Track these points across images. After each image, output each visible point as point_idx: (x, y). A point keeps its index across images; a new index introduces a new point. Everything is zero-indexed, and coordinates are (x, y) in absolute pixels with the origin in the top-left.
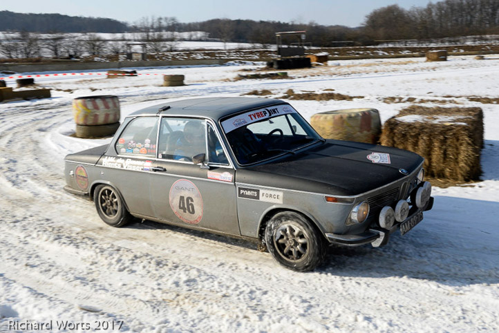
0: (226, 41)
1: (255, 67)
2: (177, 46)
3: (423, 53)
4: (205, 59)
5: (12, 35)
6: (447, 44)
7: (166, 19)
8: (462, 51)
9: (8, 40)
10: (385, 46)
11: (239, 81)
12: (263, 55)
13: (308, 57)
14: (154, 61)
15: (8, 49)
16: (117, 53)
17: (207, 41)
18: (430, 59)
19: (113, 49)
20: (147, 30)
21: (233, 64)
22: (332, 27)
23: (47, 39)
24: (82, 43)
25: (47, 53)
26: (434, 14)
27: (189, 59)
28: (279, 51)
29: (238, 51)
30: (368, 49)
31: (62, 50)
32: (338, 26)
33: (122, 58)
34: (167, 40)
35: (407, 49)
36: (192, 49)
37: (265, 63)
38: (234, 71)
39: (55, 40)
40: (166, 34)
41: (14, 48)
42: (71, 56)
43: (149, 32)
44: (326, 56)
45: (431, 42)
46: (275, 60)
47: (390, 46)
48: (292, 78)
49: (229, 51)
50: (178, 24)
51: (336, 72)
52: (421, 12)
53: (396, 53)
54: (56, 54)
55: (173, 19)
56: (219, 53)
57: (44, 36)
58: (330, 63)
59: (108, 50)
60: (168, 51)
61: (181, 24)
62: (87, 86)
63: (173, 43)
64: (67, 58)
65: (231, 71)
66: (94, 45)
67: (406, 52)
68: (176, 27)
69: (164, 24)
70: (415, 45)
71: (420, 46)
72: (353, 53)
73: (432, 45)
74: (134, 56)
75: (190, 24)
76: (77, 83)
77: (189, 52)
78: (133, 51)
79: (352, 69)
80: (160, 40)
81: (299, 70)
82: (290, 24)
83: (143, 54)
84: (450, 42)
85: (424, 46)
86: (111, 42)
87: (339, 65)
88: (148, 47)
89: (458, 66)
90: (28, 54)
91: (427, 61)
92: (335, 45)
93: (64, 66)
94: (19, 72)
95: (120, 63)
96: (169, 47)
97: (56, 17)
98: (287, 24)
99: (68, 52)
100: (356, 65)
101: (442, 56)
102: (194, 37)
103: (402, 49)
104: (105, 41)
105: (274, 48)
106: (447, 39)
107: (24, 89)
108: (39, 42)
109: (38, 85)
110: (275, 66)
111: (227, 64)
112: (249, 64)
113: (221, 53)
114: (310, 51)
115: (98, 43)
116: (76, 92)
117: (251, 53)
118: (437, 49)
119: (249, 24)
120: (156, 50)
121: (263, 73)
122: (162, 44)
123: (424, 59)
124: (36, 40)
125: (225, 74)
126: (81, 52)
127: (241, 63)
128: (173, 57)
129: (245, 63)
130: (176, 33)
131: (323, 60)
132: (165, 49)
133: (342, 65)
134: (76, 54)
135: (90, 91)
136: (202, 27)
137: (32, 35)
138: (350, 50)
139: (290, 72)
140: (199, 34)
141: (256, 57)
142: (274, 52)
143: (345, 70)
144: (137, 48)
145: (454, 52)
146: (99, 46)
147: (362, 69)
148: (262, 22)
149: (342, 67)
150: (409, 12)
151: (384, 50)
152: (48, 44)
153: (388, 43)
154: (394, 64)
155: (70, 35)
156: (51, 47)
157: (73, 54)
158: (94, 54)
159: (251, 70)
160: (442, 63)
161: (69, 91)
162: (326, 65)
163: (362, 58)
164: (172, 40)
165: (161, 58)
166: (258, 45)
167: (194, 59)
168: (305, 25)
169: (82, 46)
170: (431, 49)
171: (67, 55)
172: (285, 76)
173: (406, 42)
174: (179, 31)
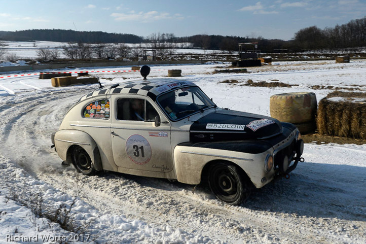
0: (205, 49)
1: (225, 65)
2: (174, 51)
3: (333, 57)
4: (192, 60)
5: (74, 45)
6: (349, 52)
7: (167, 34)
8: (359, 56)
9: (71, 47)
10: (308, 53)
11: (216, 74)
12: (229, 58)
13: (259, 59)
14: (161, 61)
15: (71, 53)
16: (137, 56)
17: (192, 48)
18: (338, 61)
19: (135, 53)
20: (155, 41)
21: (210, 64)
22: (272, 40)
23: (95, 47)
24: (116, 49)
25: (94, 56)
26: (339, 32)
27: (182, 60)
28: (240, 56)
29: (213, 55)
30: (298, 55)
31: (104, 54)
32: (276, 40)
33: (140, 59)
34: (167, 48)
35: (323, 55)
36: (184, 53)
37: (231, 63)
38: (211, 68)
39: (100, 47)
40: (167, 44)
41: (75, 53)
42: (109, 58)
43: (156, 43)
44: (270, 59)
45: (339, 51)
46: (238, 61)
47: (312, 52)
48: (249, 72)
49: (208, 55)
50: (174, 38)
51: (278, 69)
52: (331, 31)
53: (316, 57)
54: (100, 56)
55: (172, 35)
56: (201, 56)
57: (93, 45)
58: (273, 63)
59: (131, 54)
60: (168, 55)
61: (176, 38)
62: (120, 76)
63: (172, 50)
64: (106, 59)
65: (210, 67)
66: (123, 51)
67: (322, 57)
68: (173, 40)
69: (166, 37)
70: (328, 53)
71: (331, 53)
72: (287, 57)
73: (339, 53)
74: (148, 58)
75: (182, 38)
76: (113, 74)
77: (182, 56)
78: (147, 55)
79: (288, 67)
80: (163, 48)
81: (253, 68)
82: (246, 38)
83: (153, 57)
84: (351, 50)
85: (334, 53)
86: (133, 49)
87: (279, 64)
88: (157, 52)
89: (357, 66)
90: (83, 56)
91: (336, 63)
92: (275, 52)
93: (105, 63)
94: (78, 67)
95: (139, 62)
96: (169, 52)
97: (100, 33)
98: (244, 38)
99: (107, 55)
100: (291, 65)
101: (346, 60)
102: (184, 46)
103: (319, 55)
104: (130, 48)
105: (236, 53)
106: (349, 48)
107: (82, 77)
108: (90, 49)
109: (90, 75)
110: (237, 65)
111: (206, 63)
112: (220, 63)
113: (203, 56)
114: (259, 55)
115: (125, 50)
116: (114, 80)
117: (222, 56)
118: (342, 55)
119: (219, 38)
120: (161, 54)
121: (231, 69)
122: (165, 50)
123: (335, 61)
124: (88, 47)
125: (205, 69)
126: (115, 55)
127: (215, 63)
128: (172, 58)
129: (218, 63)
130: (173, 44)
131: (269, 61)
132: (167, 54)
133: (281, 64)
134: (112, 56)
135: (123, 79)
136: (190, 39)
137: (85, 45)
138: (285, 55)
139: (248, 69)
140: (188, 44)
141: (225, 59)
142: (236, 56)
143: (283, 68)
144: (150, 53)
145: (354, 57)
146: (126, 52)
147: (295, 67)
148: (227, 37)
149: (281, 66)
150: (324, 31)
151: (308, 55)
152: (96, 50)
153: (310, 51)
154: (316, 64)
155: (108, 44)
156: (97, 52)
157: (110, 56)
158: (123, 56)
159: (222, 67)
160: (347, 64)
161: (110, 79)
162: (271, 65)
163: (293, 61)
164: (171, 48)
165: (164, 59)
166: (226, 51)
167: (185, 60)
168: (256, 39)
169: (116, 51)
170: (339, 55)
171: (106, 57)
172: (245, 71)
173: (322, 50)
174: (175, 43)
